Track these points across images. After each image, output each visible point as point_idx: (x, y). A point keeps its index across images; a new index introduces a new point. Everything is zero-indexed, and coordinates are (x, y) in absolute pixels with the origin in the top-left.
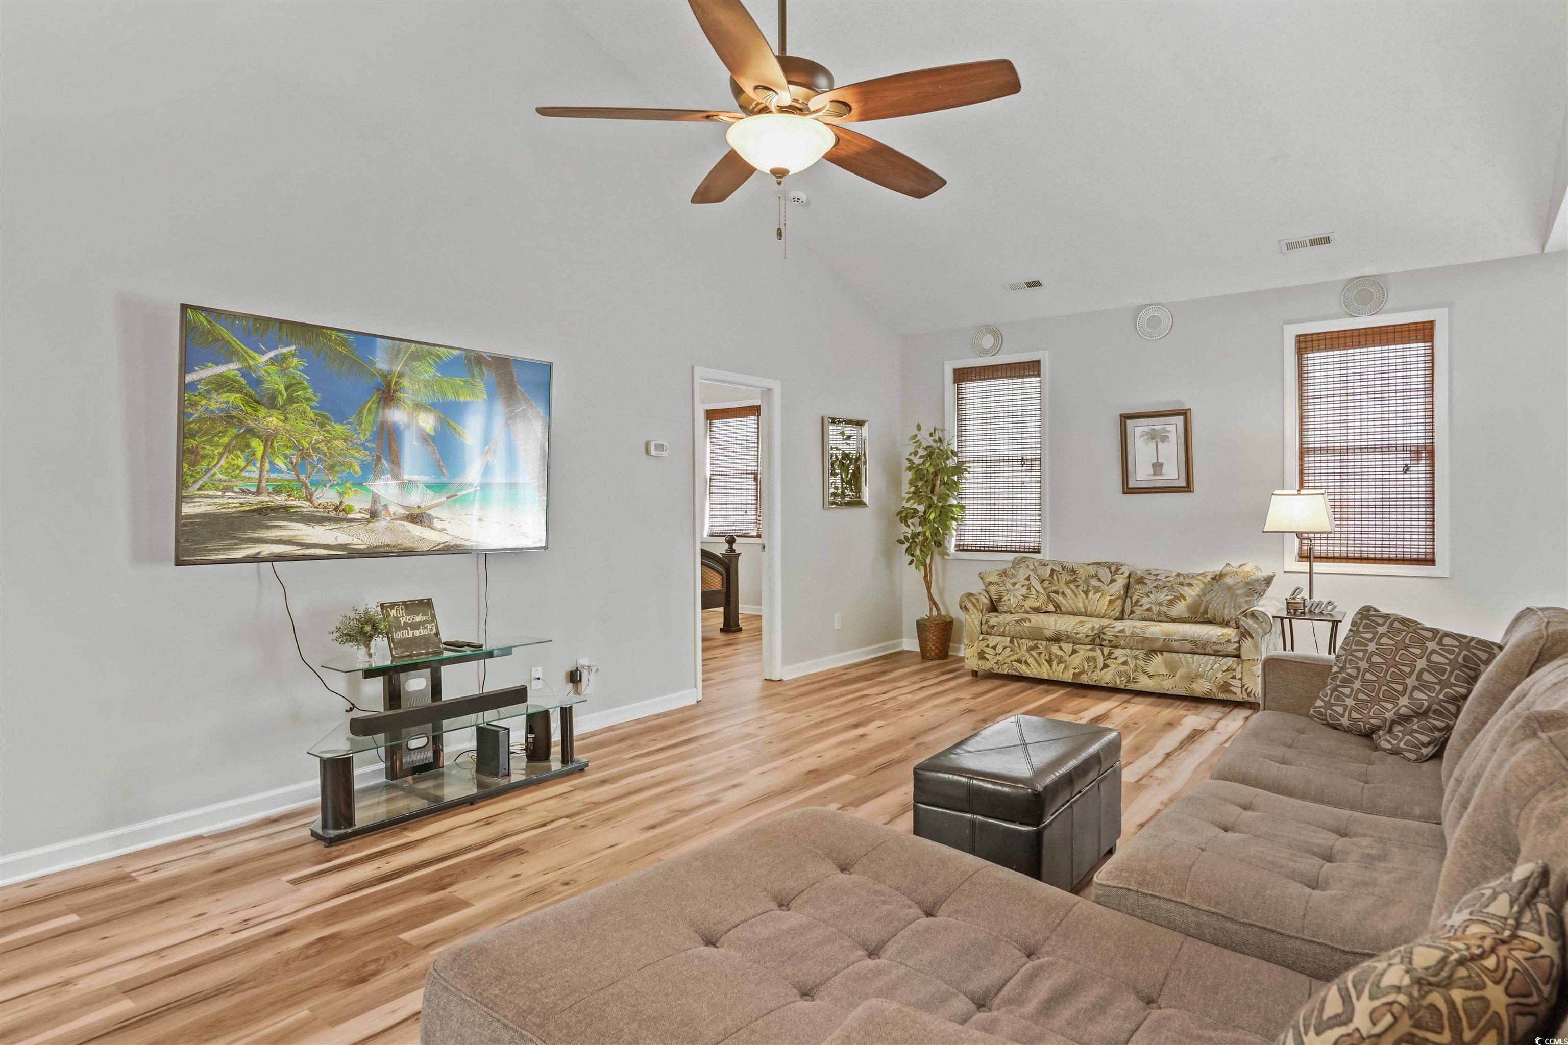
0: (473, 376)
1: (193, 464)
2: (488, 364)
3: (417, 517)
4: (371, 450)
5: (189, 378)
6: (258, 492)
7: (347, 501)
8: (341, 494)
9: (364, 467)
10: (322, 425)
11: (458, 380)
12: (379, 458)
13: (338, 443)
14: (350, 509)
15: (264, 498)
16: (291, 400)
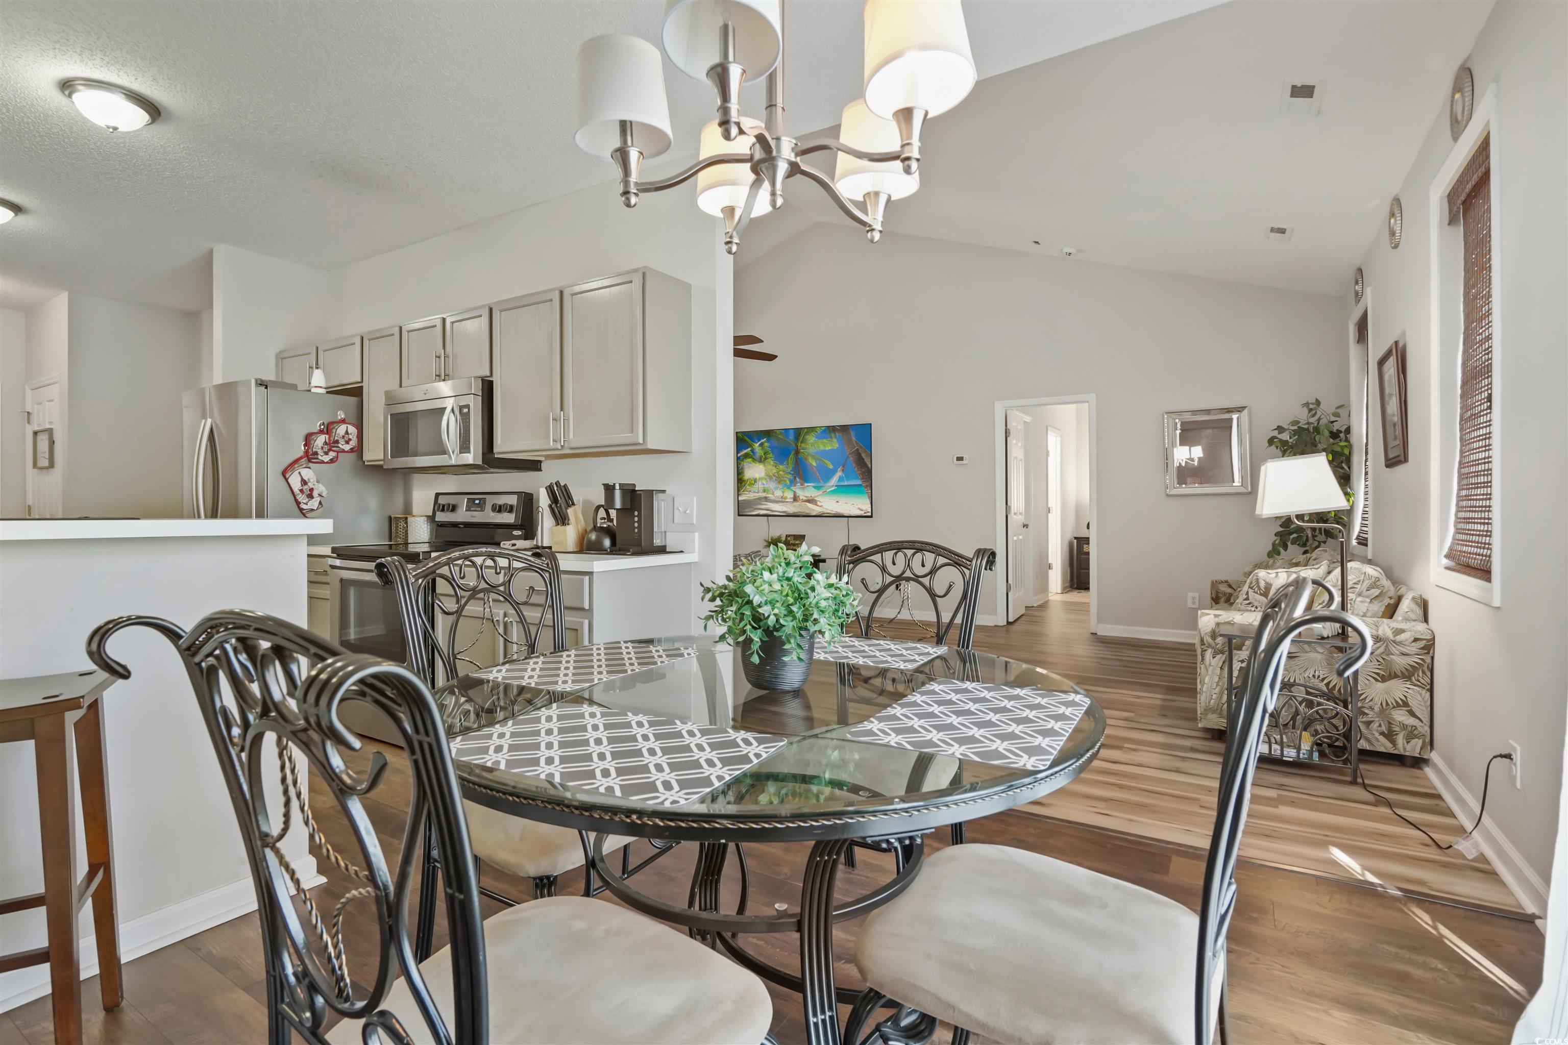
0: (831, 437)
1: (741, 483)
2: (838, 431)
3: (811, 501)
4: (792, 474)
5: (739, 455)
6: (758, 492)
7: (785, 495)
8: (783, 492)
9: (791, 481)
10: (776, 466)
11: (825, 440)
12: (795, 478)
13: (781, 473)
14: (786, 498)
15: (760, 494)
16: (766, 459)
